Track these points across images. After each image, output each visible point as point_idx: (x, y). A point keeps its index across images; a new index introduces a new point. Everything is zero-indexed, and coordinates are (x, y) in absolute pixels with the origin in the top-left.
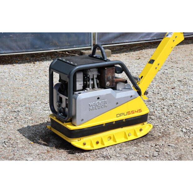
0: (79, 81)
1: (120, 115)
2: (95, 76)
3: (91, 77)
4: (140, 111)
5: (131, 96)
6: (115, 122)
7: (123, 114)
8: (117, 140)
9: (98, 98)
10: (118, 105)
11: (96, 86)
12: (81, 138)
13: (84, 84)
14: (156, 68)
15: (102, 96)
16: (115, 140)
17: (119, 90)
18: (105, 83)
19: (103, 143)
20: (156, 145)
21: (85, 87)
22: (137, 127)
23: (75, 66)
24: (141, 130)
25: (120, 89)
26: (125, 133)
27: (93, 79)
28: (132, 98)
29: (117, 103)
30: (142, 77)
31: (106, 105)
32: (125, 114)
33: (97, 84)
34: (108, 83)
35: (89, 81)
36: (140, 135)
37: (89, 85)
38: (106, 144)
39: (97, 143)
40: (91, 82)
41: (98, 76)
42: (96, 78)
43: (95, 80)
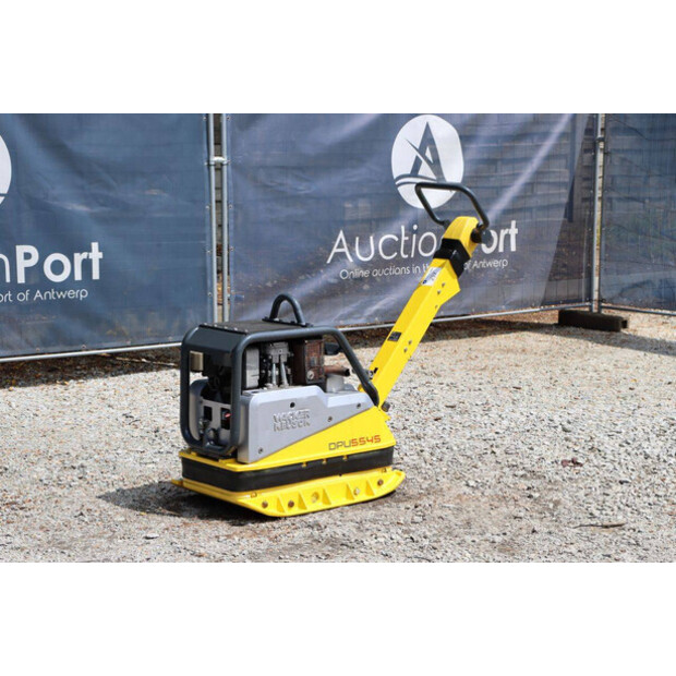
0: (251, 368)
1: (337, 445)
2: (284, 359)
3: (275, 360)
4: (377, 439)
5: (359, 405)
6: (327, 459)
7: (343, 443)
8: (331, 499)
9: (292, 405)
10: (332, 422)
11: (285, 381)
12: (258, 491)
13: (261, 374)
14: (405, 351)
15: (301, 399)
16: (326, 500)
17: (331, 392)
18: (305, 374)
19: (302, 505)
20: (416, 507)
21: (263, 382)
22: (373, 476)
23: (246, 334)
24: (380, 483)
25: (334, 390)
26: (348, 487)
27: (278, 366)
28: (361, 409)
29: (330, 419)
30: (376, 369)
31: (308, 420)
32: (347, 444)
33: (288, 376)
34: (310, 374)
35: (271, 368)
36: (379, 492)
37: (271, 377)
38: (311, 507)
39: (291, 505)
40: (275, 372)
41: (289, 359)
42: (286, 364)
43: (283, 366)
